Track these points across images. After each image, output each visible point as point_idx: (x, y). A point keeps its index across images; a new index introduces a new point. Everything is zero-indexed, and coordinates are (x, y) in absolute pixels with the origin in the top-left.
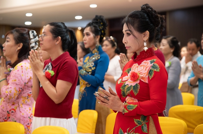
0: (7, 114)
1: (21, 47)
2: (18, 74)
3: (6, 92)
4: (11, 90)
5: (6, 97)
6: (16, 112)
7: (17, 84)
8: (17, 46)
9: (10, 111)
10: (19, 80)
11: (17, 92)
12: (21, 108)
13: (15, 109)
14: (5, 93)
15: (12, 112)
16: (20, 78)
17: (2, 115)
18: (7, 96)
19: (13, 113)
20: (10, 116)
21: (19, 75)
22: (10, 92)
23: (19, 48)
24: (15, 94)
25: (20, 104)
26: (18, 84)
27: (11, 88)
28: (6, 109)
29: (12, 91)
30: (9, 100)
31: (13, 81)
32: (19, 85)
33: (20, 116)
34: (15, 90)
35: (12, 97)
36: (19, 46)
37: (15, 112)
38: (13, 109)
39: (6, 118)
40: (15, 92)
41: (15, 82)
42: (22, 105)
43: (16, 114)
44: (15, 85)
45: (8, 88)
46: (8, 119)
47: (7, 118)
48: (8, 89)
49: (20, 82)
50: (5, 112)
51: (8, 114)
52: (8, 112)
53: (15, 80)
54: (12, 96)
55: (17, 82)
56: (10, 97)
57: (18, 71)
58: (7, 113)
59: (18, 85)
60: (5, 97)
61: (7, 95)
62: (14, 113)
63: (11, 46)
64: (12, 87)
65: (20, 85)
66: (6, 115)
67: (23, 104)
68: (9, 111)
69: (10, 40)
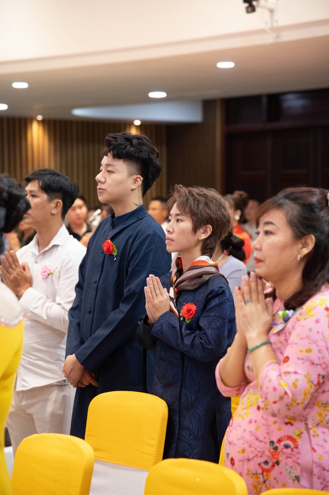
0: (269, 451)
1: (311, 246)
2: (318, 332)
3: (280, 384)
4: (297, 380)
5: (281, 398)
6: (300, 447)
7: (313, 363)
8: (300, 246)
9: (279, 441)
10: (320, 351)
11: (311, 387)
12: (314, 436)
13: (295, 437)
14: (279, 388)
15: (287, 447)
16: (322, 344)
17: (252, 449)
18: (286, 397)
19: (289, 451)
20: (280, 458)
21: (320, 336)
22: (294, 385)
23: (305, 251)
24: (305, 394)
25: (310, 426)
26: (316, 362)
27: (296, 373)
28: (268, 434)
29: (299, 384)
30: (289, 409)
31: (301, 351)
32: (319, 367)
33: (313, 462)
34: (306, 380)
35: (298, 401)
36: (305, 245)
37: (297, 447)
38: (290, 438)
39: (266, 463)
40: (308, 386)
41: (308, 354)
42: (315, 429)
43: (299, 453)
44: (307, 364)
45: (287, 373)
46: (273, 466)
47: (270, 464)
48: (289, 376)
49: (323, 358)
50: (263, 444)
51: (272, 450)
52: (272, 442)
53: (309, 351)
54: (298, 397)
55: (314, 355)
56: (293, 400)
57: (317, 321)
58: (268, 445)
59: (317, 365)
60: (277, 399)
61: (286, 393)
62: (292, 451)
63: (284, 248)
64: (299, 371)
65: (321, 365)
66: (268, 453)
67: (318, 425)
68: (275, 440)
69: (279, 229)
